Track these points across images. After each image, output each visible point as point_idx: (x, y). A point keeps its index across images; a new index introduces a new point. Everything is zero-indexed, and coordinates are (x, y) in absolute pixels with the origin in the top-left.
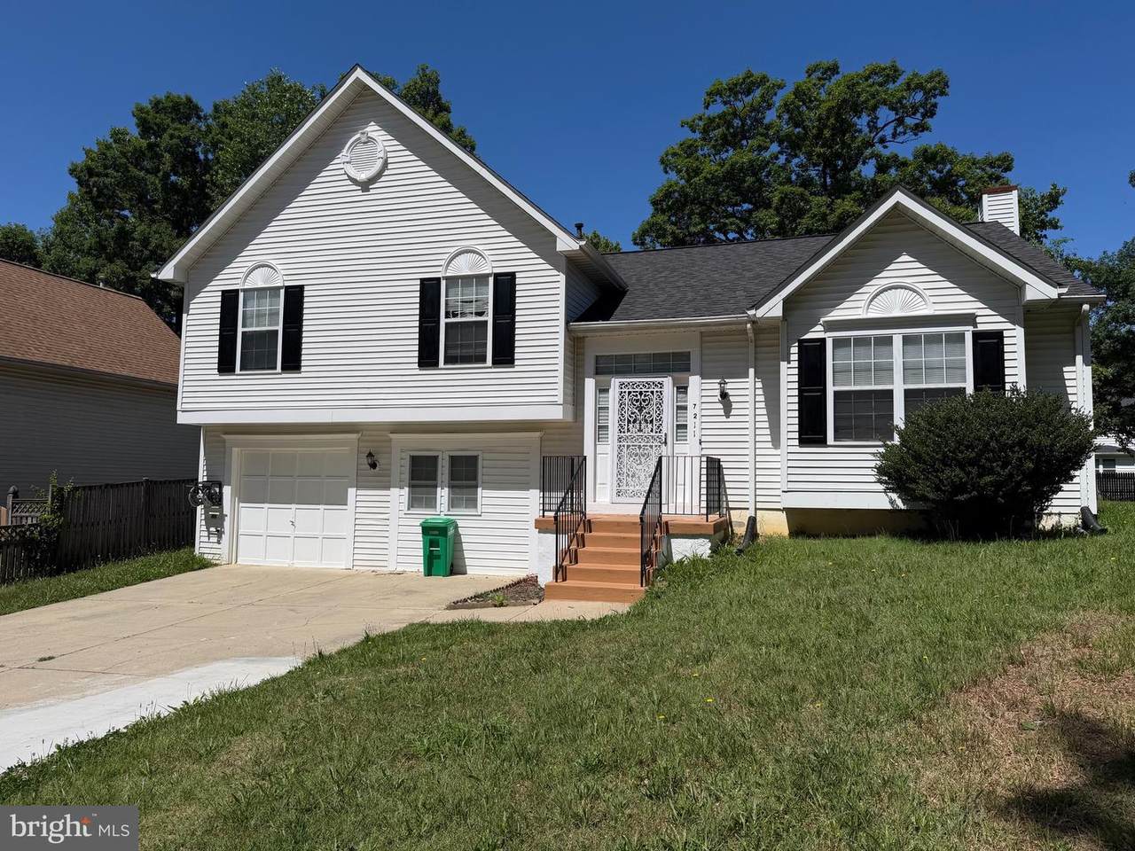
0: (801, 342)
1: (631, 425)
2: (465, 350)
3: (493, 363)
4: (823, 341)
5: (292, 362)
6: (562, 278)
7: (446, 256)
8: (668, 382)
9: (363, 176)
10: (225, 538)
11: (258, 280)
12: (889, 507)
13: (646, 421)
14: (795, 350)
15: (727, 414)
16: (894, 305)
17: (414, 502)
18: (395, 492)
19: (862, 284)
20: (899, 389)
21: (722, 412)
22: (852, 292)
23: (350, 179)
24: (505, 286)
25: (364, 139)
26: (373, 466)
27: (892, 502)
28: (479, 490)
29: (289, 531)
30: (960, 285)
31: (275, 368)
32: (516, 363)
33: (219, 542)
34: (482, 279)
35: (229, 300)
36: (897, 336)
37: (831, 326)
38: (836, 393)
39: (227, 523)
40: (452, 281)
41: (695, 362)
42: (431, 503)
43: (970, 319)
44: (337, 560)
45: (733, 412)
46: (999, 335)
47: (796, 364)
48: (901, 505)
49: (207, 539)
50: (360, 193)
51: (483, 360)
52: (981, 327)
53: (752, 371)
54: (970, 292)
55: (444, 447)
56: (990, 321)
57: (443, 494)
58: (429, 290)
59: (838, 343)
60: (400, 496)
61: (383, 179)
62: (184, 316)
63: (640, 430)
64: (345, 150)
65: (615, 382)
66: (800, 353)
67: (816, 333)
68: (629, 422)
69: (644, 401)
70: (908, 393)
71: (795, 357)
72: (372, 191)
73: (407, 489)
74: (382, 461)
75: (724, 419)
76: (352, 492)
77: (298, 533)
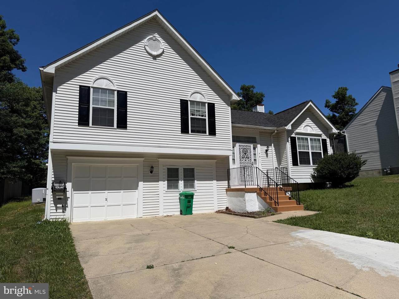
0: (291, 137)
2: (198, 128)
3: (209, 134)
4: (295, 137)
5: (123, 124)
6: (230, 108)
7: (190, 93)
8: (252, 146)
9: (155, 53)
10: (68, 209)
13: (247, 158)
14: (289, 139)
17: (169, 187)
18: (161, 183)
20: (310, 151)
21: (266, 156)
22: (300, 125)
24: (211, 107)
25: (154, 39)
26: (151, 172)
28: (196, 181)
31: (113, 126)
32: (217, 135)
36: (309, 138)
38: (299, 152)
39: (69, 202)
40: (193, 102)
41: (258, 140)
42: (177, 187)
45: (268, 156)
46: (325, 140)
47: (290, 143)
49: (55, 211)
51: (205, 132)
52: (323, 138)
53: (273, 144)
55: (181, 165)
57: (181, 183)
58: (184, 104)
60: (163, 185)
61: (162, 57)
63: (246, 161)
64: (146, 40)
65: (238, 145)
66: (291, 140)
68: (242, 158)
69: (246, 151)
73: (166, 182)
74: (155, 170)
75: (266, 158)
76: (141, 184)
77: (109, 204)
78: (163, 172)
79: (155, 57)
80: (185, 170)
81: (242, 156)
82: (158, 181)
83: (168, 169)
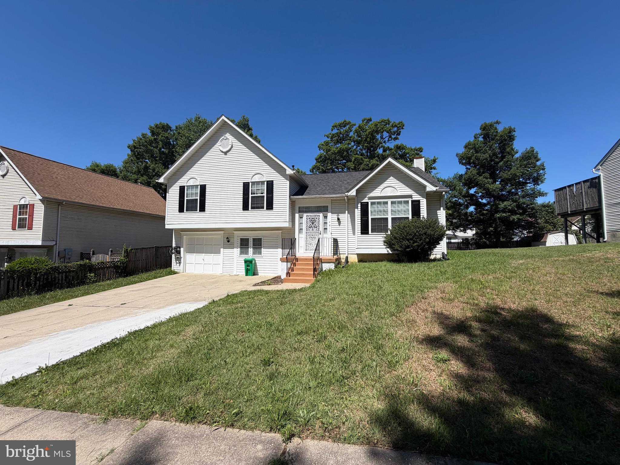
0: (361, 203)
1: (310, 228)
2: (257, 205)
3: (266, 209)
4: (368, 203)
5: (203, 209)
6: (288, 182)
7: (251, 175)
8: (321, 215)
9: (225, 150)
10: (182, 264)
11: (191, 183)
12: (387, 253)
13: (315, 227)
14: (359, 205)
15: (339, 225)
16: (389, 192)
17: (241, 253)
18: (235, 249)
19: (379, 186)
20: (390, 217)
21: (338, 224)
22: (376, 188)
23: (221, 151)
24: (270, 185)
25: (225, 138)
26: (228, 241)
27: (388, 251)
28: (262, 249)
29: (202, 262)
30: (408, 186)
31: (197, 211)
32: (274, 209)
33: (180, 266)
34: (263, 183)
35: (182, 189)
36: (389, 201)
37: (370, 198)
38: (372, 219)
39: (182, 260)
40: (253, 183)
41: (329, 209)
42: (247, 253)
43: (410, 196)
44: (218, 271)
45: (341, 224)
46: (419, 201)
47: (360, 210)
48: (390, 252)
49: (176, 265)
50: (224, 155)
51: (263, 208)
52: (414, 199)
53: (347, 212)
54: (410, 188)
55: (251, 236)
56: (416, 197)
57: (251, 250)
58: (246, 186)
59: (373, 203)
60: (237, 251)
61: (231, 151)
62: (167, 194)
63: (313, 230)
64: (219, 142)
65: (305, 215)
66: (361, 206)
67: (366, 200)
68: (309, 227)
69: (314, 221)
70: (392, 218)
71: (359, 207)
72: (228, 155)
73: (239, 249)
74: (231, 240)
75: (338, 226)
76: (222, 249)
77: (205, 263)
78: (237, 242)
79: (226, 153)
80: (254, 239)
81: (308, 225)
82: (233, 248)
83: (241, 239)
